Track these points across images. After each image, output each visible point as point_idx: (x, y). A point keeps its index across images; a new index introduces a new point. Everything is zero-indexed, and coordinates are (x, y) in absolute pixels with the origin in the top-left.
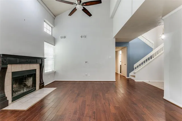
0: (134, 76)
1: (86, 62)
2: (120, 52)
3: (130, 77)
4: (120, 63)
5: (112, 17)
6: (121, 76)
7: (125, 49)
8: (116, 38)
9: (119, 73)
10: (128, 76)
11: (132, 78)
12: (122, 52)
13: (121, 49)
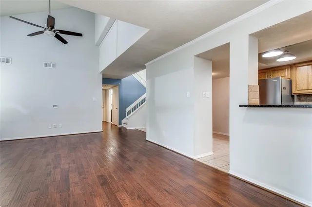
0: (126, 124)
1: (54, 106)
2: (111, 92)
3: (123, 125)
4: (110, 108)
5: (98, 45)
6: (112, 125)
7: (117, 88)
8: (104, 73)
9: (109, 121)
10: (120, 124)
11: (125, 126)
12: (114, 92)
13: (112, 88)
